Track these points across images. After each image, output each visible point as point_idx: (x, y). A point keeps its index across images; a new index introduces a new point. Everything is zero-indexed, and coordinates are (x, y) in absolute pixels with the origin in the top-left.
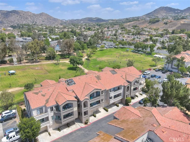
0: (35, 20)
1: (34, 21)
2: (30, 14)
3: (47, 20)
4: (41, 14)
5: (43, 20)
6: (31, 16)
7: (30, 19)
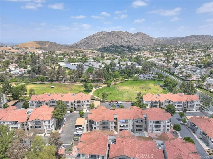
0: (130, 40)
1: (128, 40)
2: (127, 34)
3: (141, 40)
4: (138, 34)
5: (137, 40)
6: (127, 36)
7: (125, 39)
